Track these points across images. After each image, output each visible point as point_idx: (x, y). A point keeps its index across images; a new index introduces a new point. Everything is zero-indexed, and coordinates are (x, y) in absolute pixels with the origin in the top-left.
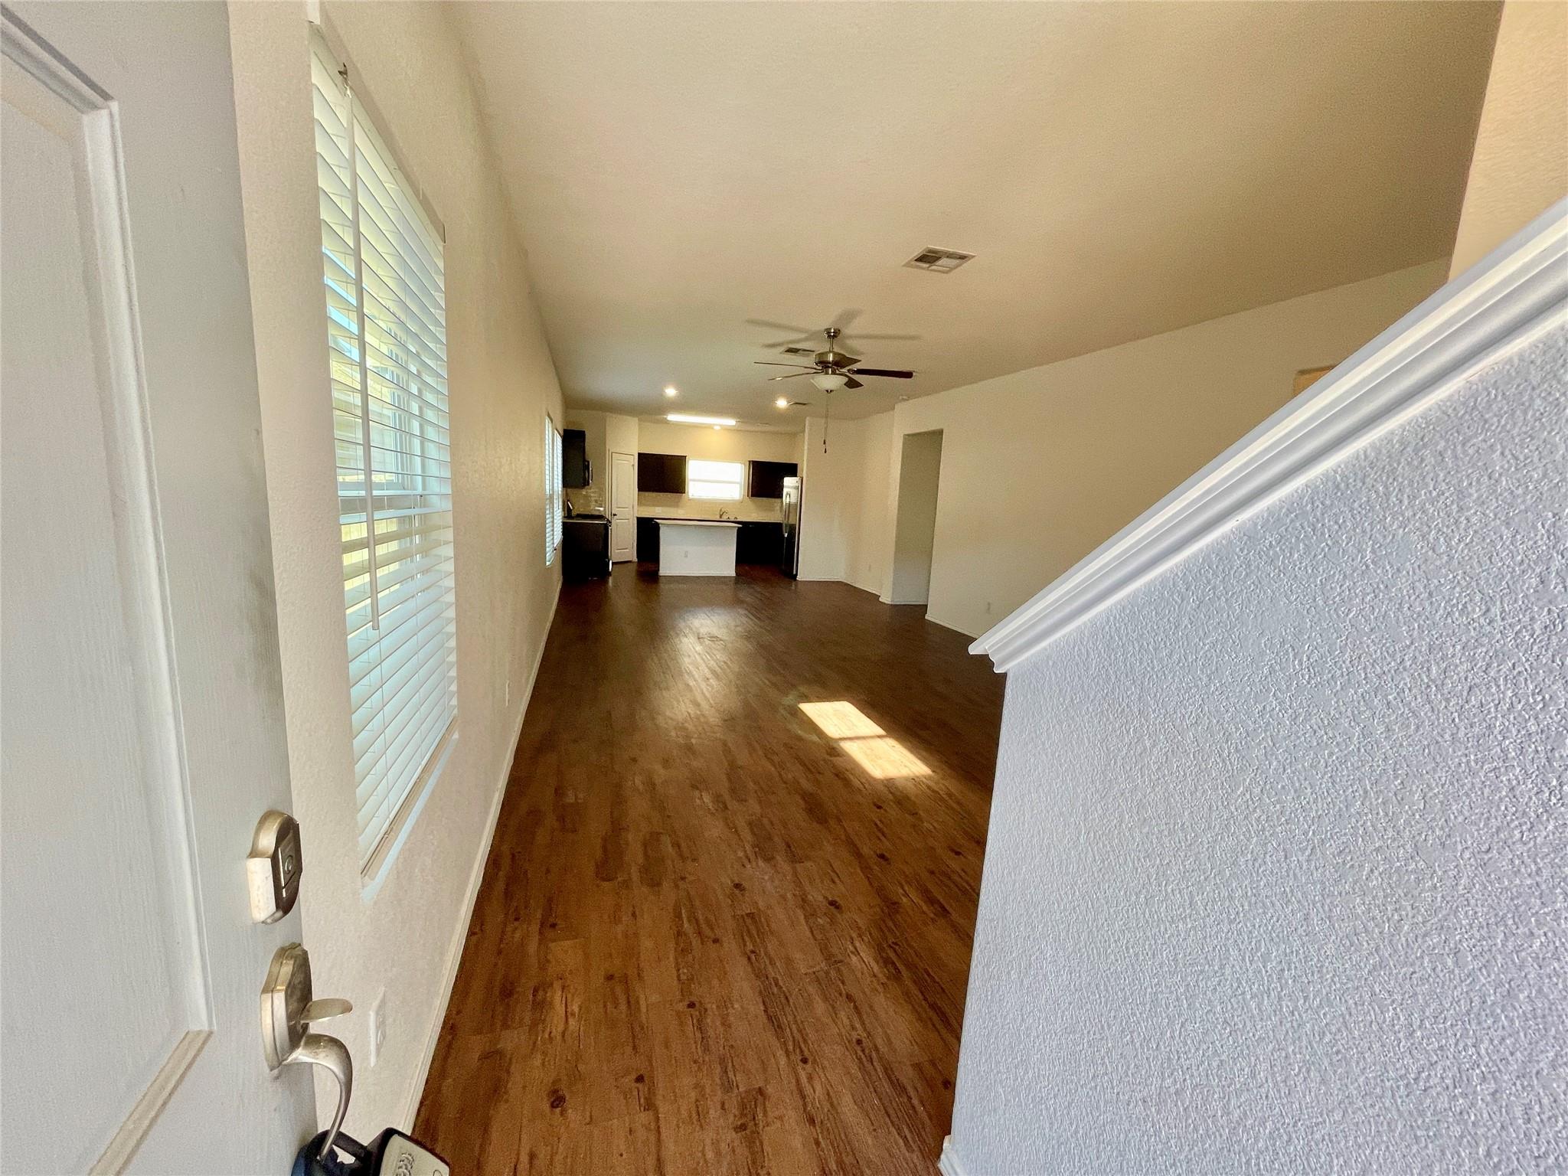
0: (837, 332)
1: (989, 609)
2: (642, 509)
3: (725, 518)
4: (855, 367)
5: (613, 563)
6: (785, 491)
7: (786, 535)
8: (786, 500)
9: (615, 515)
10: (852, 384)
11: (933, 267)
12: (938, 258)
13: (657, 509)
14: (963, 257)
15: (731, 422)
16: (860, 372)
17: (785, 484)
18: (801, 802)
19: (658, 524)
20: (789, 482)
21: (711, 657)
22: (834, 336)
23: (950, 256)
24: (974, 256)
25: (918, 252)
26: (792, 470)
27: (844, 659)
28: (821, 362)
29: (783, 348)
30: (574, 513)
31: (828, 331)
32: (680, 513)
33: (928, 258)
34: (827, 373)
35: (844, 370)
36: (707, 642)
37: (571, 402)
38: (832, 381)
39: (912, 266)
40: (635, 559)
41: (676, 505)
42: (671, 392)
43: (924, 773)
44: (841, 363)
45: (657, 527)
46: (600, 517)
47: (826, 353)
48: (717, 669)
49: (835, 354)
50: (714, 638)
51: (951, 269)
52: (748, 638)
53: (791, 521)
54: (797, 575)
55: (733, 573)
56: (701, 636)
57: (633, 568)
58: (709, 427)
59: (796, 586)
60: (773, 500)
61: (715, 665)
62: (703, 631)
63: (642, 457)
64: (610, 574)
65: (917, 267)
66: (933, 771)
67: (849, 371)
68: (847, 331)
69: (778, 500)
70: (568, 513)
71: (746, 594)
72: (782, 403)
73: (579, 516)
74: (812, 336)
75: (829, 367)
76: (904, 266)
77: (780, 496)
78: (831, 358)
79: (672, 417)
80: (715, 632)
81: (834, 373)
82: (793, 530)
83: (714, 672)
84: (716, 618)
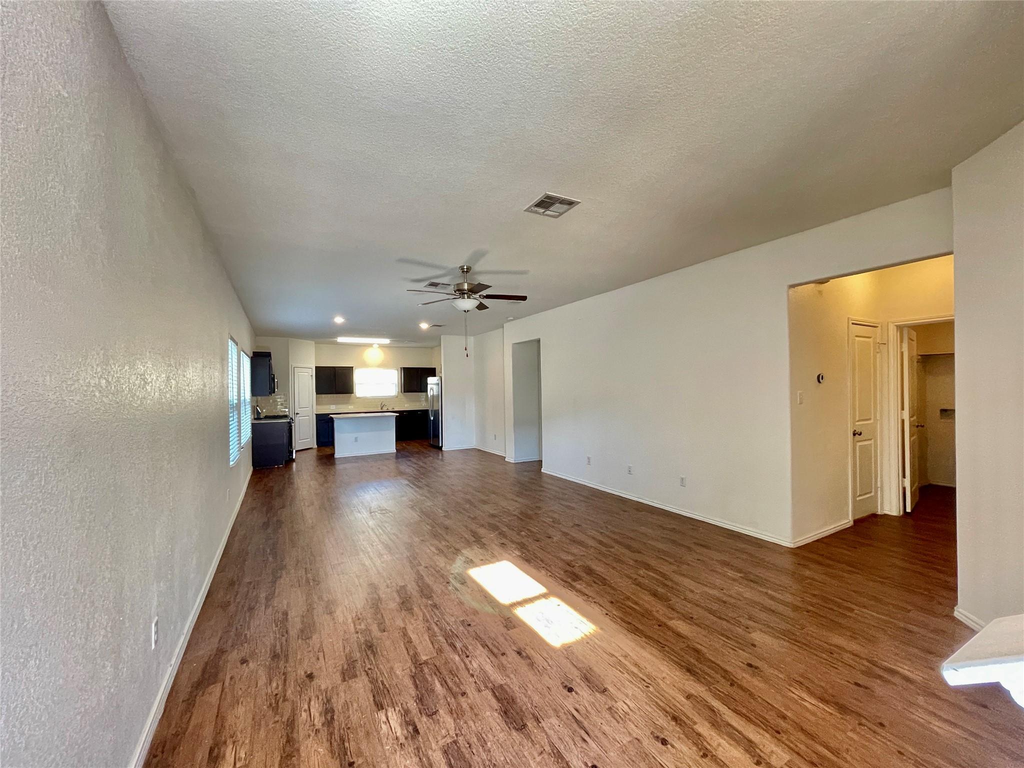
0: (469, 269)
1: (589, 462)
2: (319, 407)
3: (385, 409)
4: (484, 293)
5: (296, 451)
6: (429, 387)
7: (432, 419)
8: (430, 393)
9: (297, 414)
10: (481, 307)
11: (548, 212)
12: (552, 204)
13: (331, 406)
14: (571, 203)
15: (387, 341)
16: (488, 297)
17: (428, 382)
18: (494, 702)
19: (332, 418)
20: (431, 380)
21: (383, 531)
22: (467, 272)
23: (563, 202)
24: (579, 203)
25: (537, 198)
26: (432, 372)
27: (493, 516)
28: (458, 290)
29: (427, 283)
30: (262, 416)
31: (462, 268)
32: (350, 408)
33: (546, 203)
34: (464, 298)
35: (477, 296)
36: (378, 516)
37: (257, 331)
38: (468, 304)
39: (532, 212)
40: (316, 446)
41: (347, 402)
42: (339, 320)
43: (592, 631)
44: (475, 290)
45: (332, 420)
46: (286, 416)
47: (462, 284)
48: (390, 542)
49: (469, 284)
50: (383, 511)
51: (561, 214)
52: (412, 508)
53: (435, 408)
54: (442, 446)
55: (395, 451)
56: (373, 510)
57: (314, 453)
58: (370, 345)
59: (442, 455)
60: (420, 394)
61: (387, 539)
62: (374, 505)
63: (319, 369)
64: (293, 460)
65: (536, 212)
66: (602, 629)
67: (480, 296)
68: (477, 268)
69: (424, 394)
70: (257, 416)
71: (407, 467)
72: (424, 326)
73: (267, 417)
74: (450, 272)
75: (465, 293)
76: (525, 211)
77: (426, 391)
78: (466, 287)
79: (340, 340)
80: (385, 505)
81: (468, 297)
82: (436, 414)
83: (387, 547)
84: (383, 491)
